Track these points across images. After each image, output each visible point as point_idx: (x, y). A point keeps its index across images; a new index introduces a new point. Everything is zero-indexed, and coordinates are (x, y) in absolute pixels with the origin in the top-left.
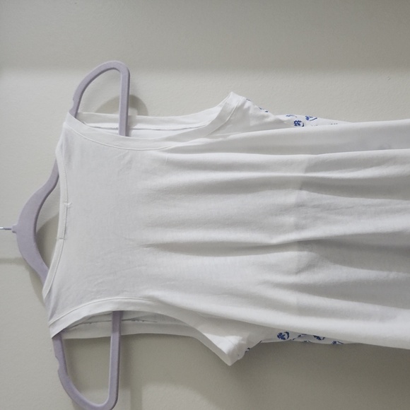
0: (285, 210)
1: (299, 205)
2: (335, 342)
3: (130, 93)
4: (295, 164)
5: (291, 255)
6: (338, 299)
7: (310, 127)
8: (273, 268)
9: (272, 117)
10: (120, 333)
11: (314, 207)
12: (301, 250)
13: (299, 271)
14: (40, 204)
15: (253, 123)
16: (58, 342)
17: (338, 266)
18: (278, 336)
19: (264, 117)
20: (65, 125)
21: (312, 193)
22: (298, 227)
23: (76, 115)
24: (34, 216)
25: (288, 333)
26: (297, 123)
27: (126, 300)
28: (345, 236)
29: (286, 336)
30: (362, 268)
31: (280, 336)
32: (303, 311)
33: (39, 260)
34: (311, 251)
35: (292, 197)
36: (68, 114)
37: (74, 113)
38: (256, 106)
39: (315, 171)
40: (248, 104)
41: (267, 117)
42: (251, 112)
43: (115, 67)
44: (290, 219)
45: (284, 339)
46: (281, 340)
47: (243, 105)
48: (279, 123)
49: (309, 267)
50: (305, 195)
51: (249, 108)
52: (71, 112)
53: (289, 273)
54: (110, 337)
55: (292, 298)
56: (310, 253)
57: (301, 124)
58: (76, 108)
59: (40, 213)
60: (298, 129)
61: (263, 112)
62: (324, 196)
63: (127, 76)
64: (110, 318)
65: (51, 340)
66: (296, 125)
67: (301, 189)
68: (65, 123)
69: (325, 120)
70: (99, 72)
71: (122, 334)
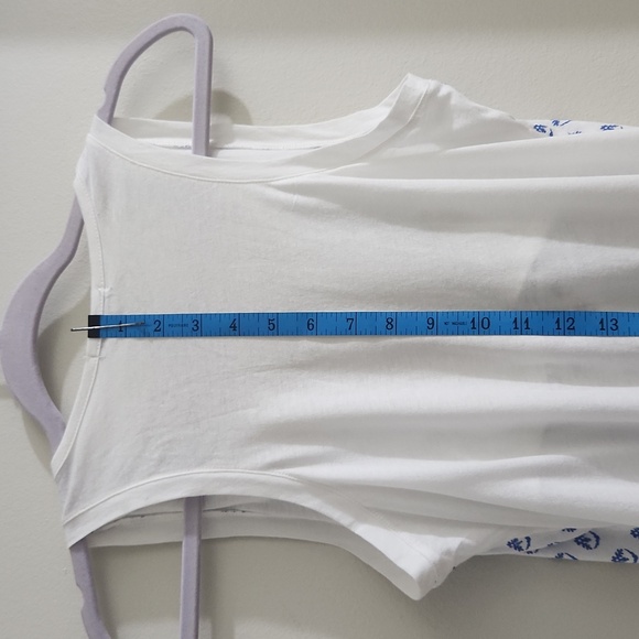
2: (620, 554)
3: (213, 87)
10: (200, 536)
14: (43, 290)
15: (459, 123)
16: (81, 556)
18: (509, 545)
20: (91, 138)
23: (110, 120)
24: (34, 313)
25: (528, 539)
26: (540, 129)
27: (217, 475)
29: (524, 545)
31: (514, 543)
33: (44, 398)
36: (96, 117)
37: (108, 115)
40: (445, 90)
42: (453, 101)
43: (185, 26)
45: (520, 549)
46: (513, 552)
47: (437, 90)
51: (449, 96)
52: (100, 113)
54: (181, 543)
57: (547, 131)
58: (109, 106)
59: (45, 309)
63: (208, 43)
64: (181, 509)
65: (68, 551)
68: (89, 135)
70: (153, 35)
71: (203, 538)
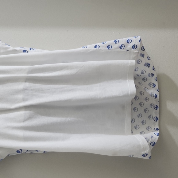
0: (18, 92)
1: (25, 90)
2: (44, 152)
4: (22, 70)
5: (21, 113)
6: (43, 132)
7: (31, 53)
8: (12, 120)
9: (11, 48)
11: (32, 90)
12: (26, 111)
13: (25, 120)
15: (2, 51)
17: (43, 117)
18: (17, 152)
19: (7, 48)
21: (31, 84)
22: (24, 100)
26: (24, 51)
28: (45, 103)
29: (21, 152)
30: (55, 117)
31: (18, 151)
32: (26, 139)
34: (30, 111)
35: (21, 86)
38: (3, 43)
39: (32, 73)
41: (9, 48)
44: (20, 96)
48: (15, 51)
49: (30, 118)
50: (27, 84)
53: (20, 121)
55: (21, 133)
56: (30, 112)
57: (26, 51)
60: (25, 54)
61: (7, 46)
62: (37, 85)
66: (24, 52)
67: (26, 82)
69: (38, 50)
